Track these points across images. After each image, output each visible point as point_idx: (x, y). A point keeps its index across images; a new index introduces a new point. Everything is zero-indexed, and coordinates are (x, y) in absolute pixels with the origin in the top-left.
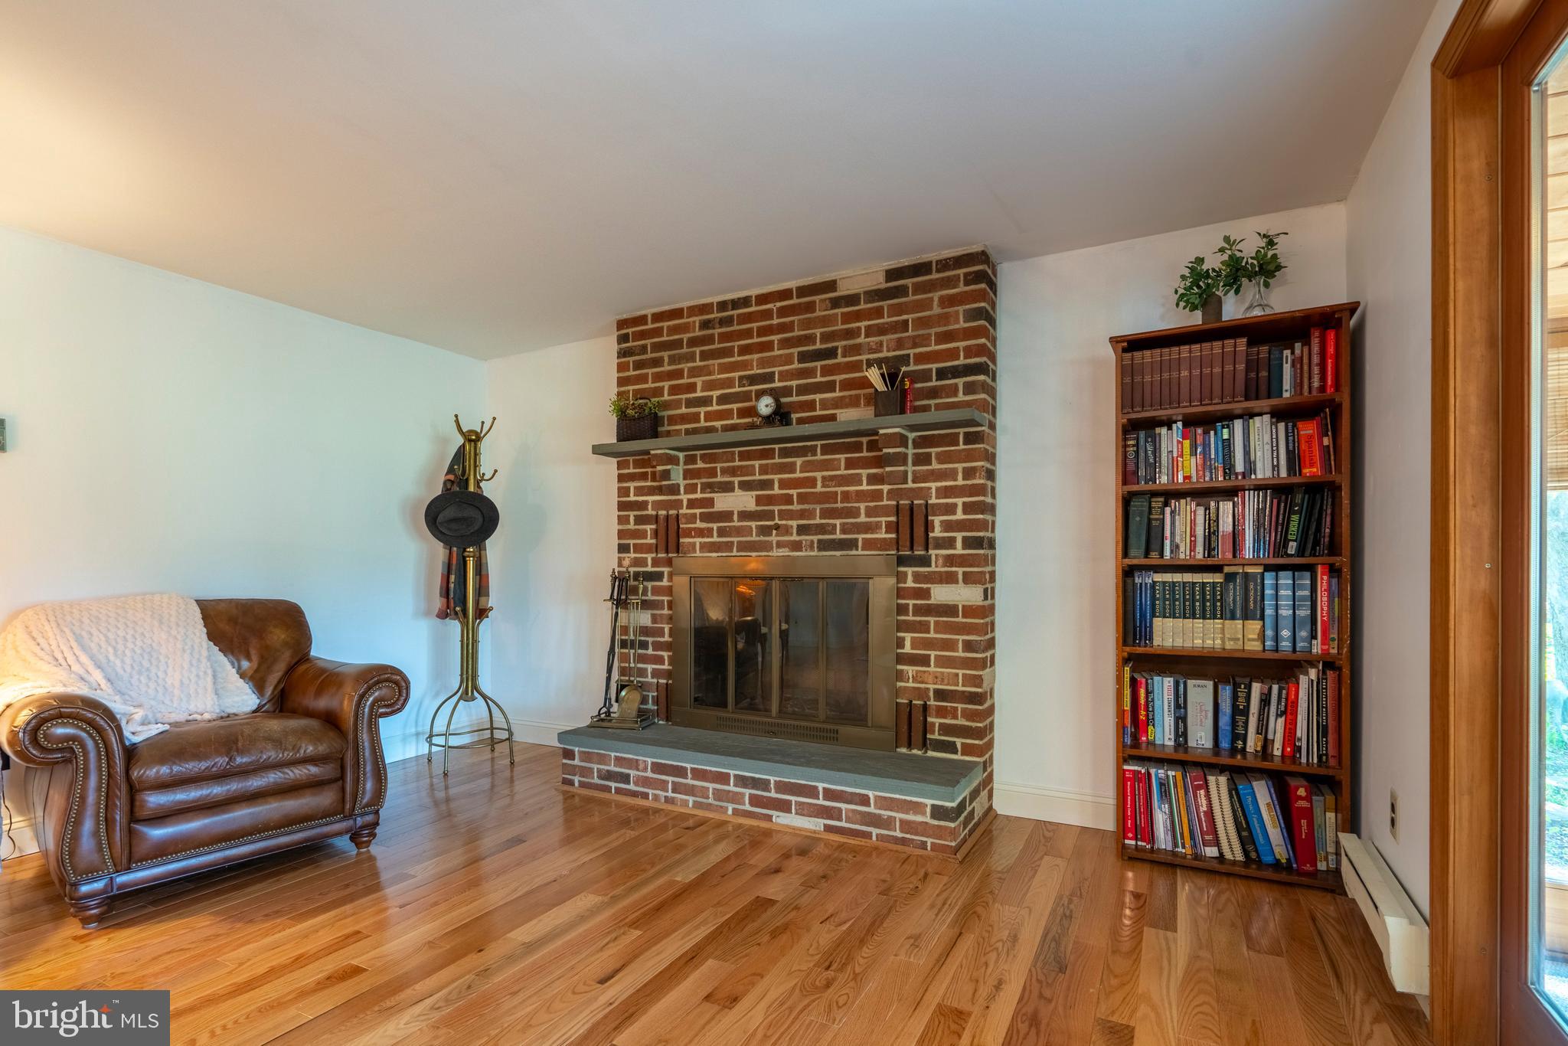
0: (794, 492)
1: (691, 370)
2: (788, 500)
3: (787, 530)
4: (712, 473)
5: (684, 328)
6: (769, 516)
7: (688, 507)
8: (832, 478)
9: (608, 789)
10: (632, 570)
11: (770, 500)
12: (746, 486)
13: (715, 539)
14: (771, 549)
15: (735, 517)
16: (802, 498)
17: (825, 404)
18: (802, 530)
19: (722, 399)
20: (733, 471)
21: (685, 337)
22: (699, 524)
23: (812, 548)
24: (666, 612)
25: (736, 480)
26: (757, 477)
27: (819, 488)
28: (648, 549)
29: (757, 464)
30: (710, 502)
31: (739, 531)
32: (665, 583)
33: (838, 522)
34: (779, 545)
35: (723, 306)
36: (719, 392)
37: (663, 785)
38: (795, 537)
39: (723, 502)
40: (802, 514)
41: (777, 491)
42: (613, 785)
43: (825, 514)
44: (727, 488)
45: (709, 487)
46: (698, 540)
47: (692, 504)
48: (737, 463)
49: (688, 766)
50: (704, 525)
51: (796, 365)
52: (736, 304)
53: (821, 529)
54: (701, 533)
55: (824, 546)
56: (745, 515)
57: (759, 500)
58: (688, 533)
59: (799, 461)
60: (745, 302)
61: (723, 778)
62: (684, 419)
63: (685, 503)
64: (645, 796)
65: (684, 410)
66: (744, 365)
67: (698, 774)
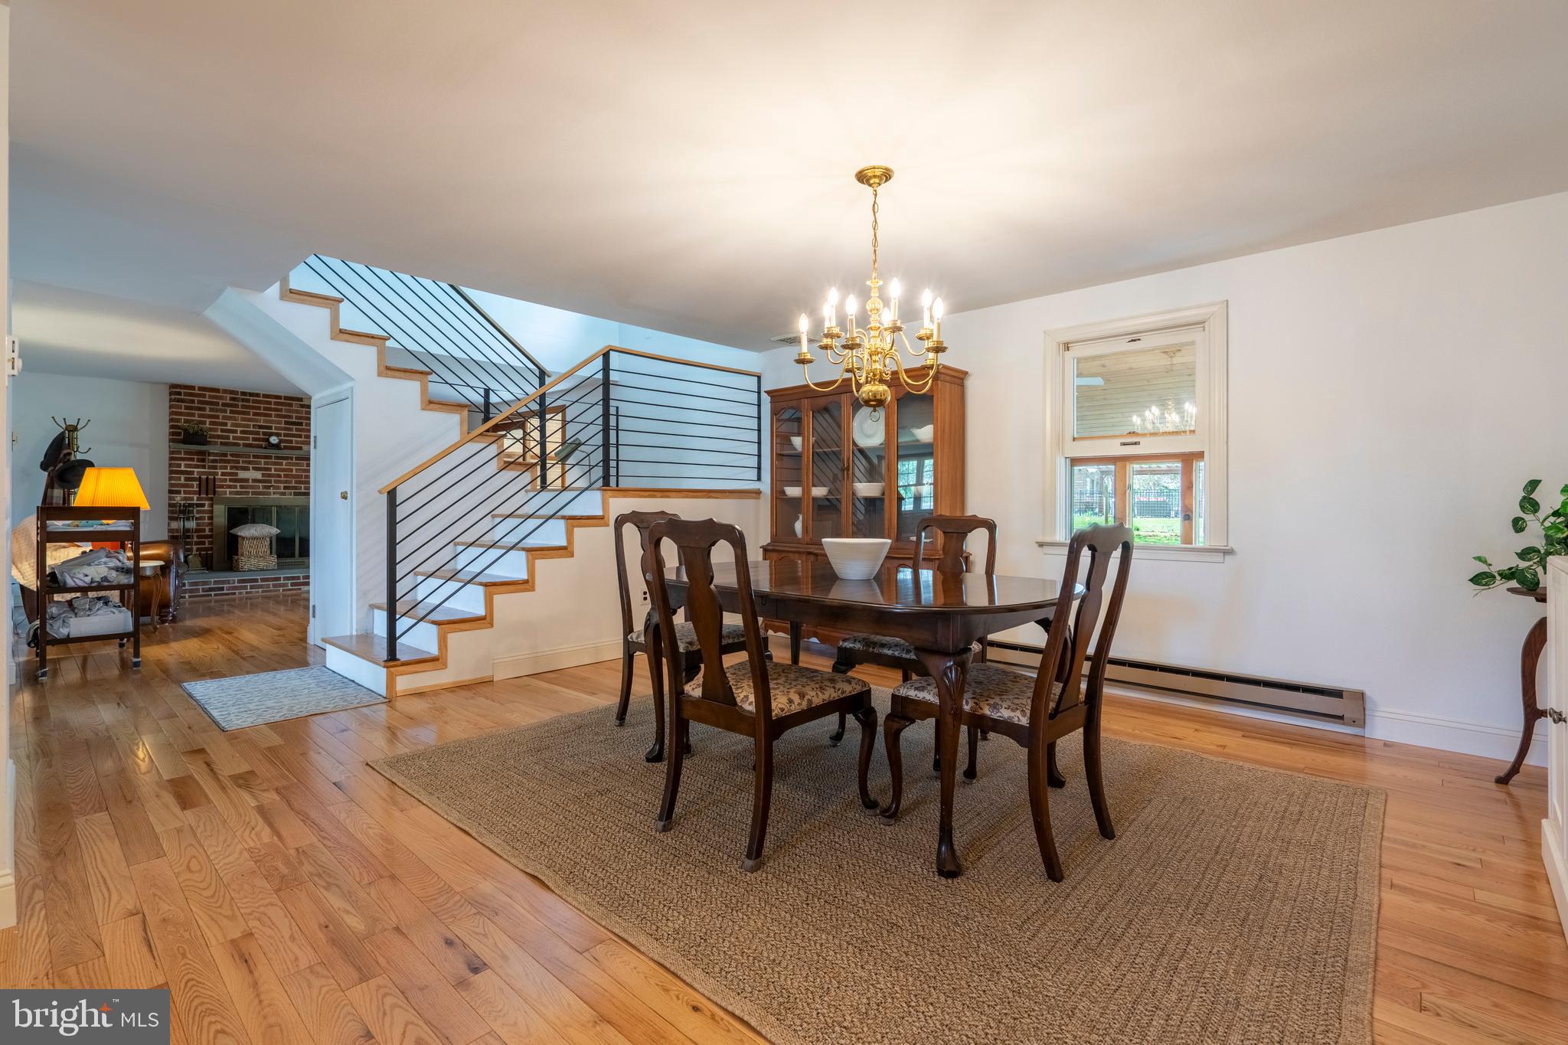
0: (282, 473)
1: (223, 416)
2: (280, 476)
3: (279, 488)
4: (238, 462)
5: (221, 398)
6: (270, 482)
7: (221, 475)
8: (300, 469)
9: (211, 595)
10: (182, 502)
11: (270, 475)
12: (255, 469)
13: (238, 490)
14: (270, 495)
15: (250, 481)
16: (285, 476)
17: (297, 442)
18: (285, 488)
19: (242, 432)
20: (250, 462)
21: (221, 402)
22: (228, 483)
23: (291, 494)
24: (206, 521)
25: (251, 466)
26: (263, 466)
27: (294, 472)
28: (194, 493)
29: (263, 461)
30: (237, 474)
31: (252, 487)
32: (206, 508)
33: (303, 486)
34: (274, 493)
35: (244, 394)
36: (241, 429)
37: (245, 588)
38: (282, 490)
39: (242, 474)
40: (286, 482)
41: (273, 472)
42: (213, 593)
43: (296, 482)
44: (246, 469)
45: (237, 468)
46: (228, 490)
47: (223, 474)
48: (252, 459)
49: (259, 577)
50: (232, 484)
51: (283, 425)
52: (251, 394)
53: (295, 488)
54: (230, 487)
55: (296, 494)
56: (255, 481)
57: (263, 475)
58: (222, 487)
59: (284, 462)
60: (258, 395)
61: (278, 579)
62: (219, 437)
63: (220, 474)
64: (235, 594)
65: (219, 433)
66: (256, 421)
67: (263, 580)
